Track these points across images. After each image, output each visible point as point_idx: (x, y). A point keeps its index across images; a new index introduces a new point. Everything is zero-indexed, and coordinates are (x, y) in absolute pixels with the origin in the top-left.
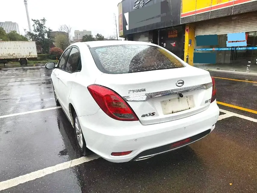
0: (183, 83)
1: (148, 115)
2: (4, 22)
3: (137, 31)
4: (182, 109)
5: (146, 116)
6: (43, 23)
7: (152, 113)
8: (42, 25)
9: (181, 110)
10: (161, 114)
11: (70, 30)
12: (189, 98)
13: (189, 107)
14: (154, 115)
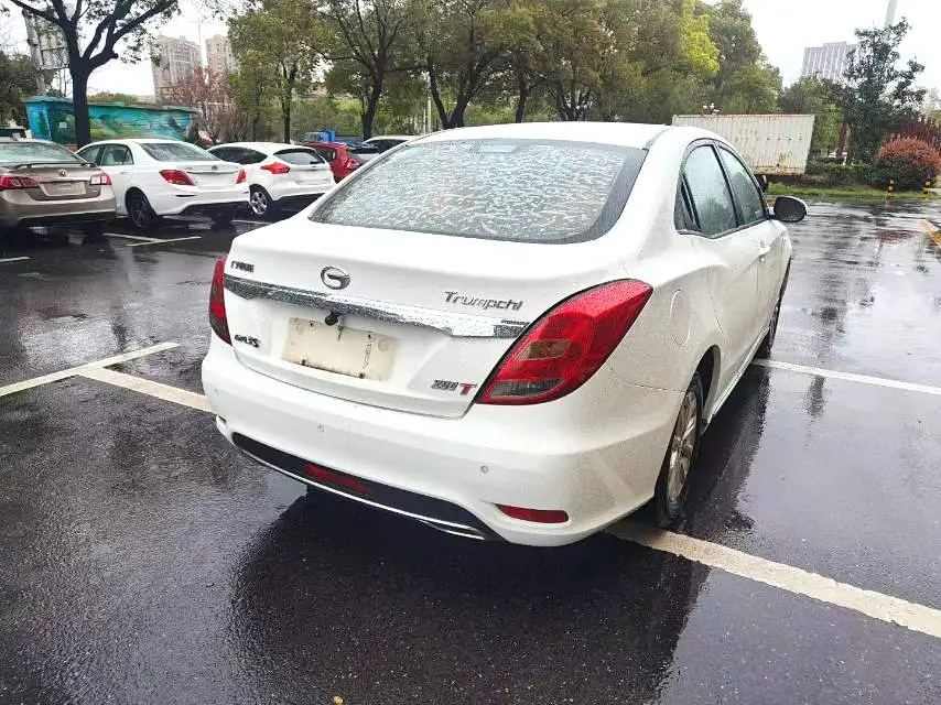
0: (344, 282)
1: (248, 340)
4: (337, 368)
5: (243, 342)
6: (890, 43)
7: (255, 340)
8: (886, 47)
9: (330, 368)
10: (274, 355)
12: (377, 341)
13: (363, 372)
14: (257, 346)
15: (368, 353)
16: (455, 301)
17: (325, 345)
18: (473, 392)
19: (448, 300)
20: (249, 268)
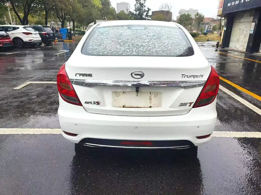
0: (142, 76)
1: (93, 103)
2: (120, 3)
3: (239, 9)
5: (90, 104)
6: (143, 3)
7: (97, 102)
8: (142, 4)
11: (170, 9)
12: (153, 95)
13: (150, 105)
14: (99, 104)
15: (150, 99)
16: (184, 77)
17: (131, 99)
18: (192, 105)
19: (182, 77)
20: (90, 75)
